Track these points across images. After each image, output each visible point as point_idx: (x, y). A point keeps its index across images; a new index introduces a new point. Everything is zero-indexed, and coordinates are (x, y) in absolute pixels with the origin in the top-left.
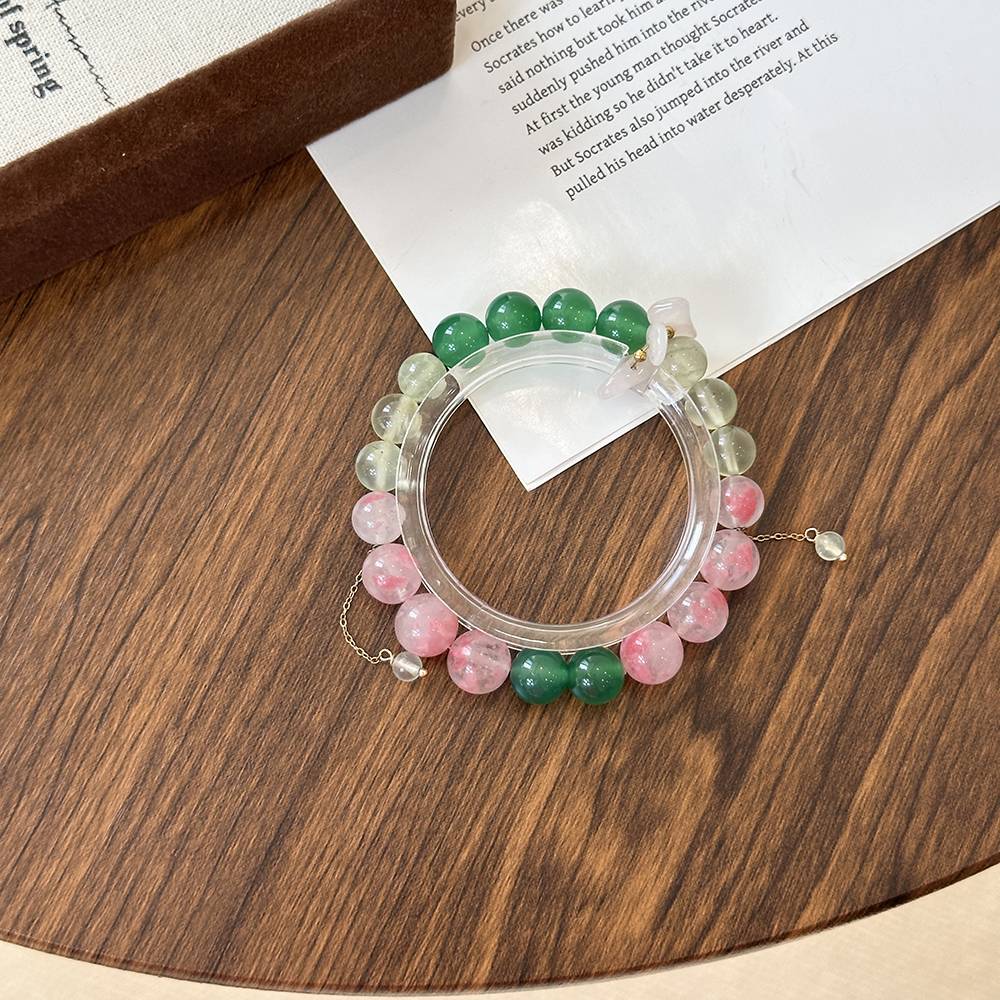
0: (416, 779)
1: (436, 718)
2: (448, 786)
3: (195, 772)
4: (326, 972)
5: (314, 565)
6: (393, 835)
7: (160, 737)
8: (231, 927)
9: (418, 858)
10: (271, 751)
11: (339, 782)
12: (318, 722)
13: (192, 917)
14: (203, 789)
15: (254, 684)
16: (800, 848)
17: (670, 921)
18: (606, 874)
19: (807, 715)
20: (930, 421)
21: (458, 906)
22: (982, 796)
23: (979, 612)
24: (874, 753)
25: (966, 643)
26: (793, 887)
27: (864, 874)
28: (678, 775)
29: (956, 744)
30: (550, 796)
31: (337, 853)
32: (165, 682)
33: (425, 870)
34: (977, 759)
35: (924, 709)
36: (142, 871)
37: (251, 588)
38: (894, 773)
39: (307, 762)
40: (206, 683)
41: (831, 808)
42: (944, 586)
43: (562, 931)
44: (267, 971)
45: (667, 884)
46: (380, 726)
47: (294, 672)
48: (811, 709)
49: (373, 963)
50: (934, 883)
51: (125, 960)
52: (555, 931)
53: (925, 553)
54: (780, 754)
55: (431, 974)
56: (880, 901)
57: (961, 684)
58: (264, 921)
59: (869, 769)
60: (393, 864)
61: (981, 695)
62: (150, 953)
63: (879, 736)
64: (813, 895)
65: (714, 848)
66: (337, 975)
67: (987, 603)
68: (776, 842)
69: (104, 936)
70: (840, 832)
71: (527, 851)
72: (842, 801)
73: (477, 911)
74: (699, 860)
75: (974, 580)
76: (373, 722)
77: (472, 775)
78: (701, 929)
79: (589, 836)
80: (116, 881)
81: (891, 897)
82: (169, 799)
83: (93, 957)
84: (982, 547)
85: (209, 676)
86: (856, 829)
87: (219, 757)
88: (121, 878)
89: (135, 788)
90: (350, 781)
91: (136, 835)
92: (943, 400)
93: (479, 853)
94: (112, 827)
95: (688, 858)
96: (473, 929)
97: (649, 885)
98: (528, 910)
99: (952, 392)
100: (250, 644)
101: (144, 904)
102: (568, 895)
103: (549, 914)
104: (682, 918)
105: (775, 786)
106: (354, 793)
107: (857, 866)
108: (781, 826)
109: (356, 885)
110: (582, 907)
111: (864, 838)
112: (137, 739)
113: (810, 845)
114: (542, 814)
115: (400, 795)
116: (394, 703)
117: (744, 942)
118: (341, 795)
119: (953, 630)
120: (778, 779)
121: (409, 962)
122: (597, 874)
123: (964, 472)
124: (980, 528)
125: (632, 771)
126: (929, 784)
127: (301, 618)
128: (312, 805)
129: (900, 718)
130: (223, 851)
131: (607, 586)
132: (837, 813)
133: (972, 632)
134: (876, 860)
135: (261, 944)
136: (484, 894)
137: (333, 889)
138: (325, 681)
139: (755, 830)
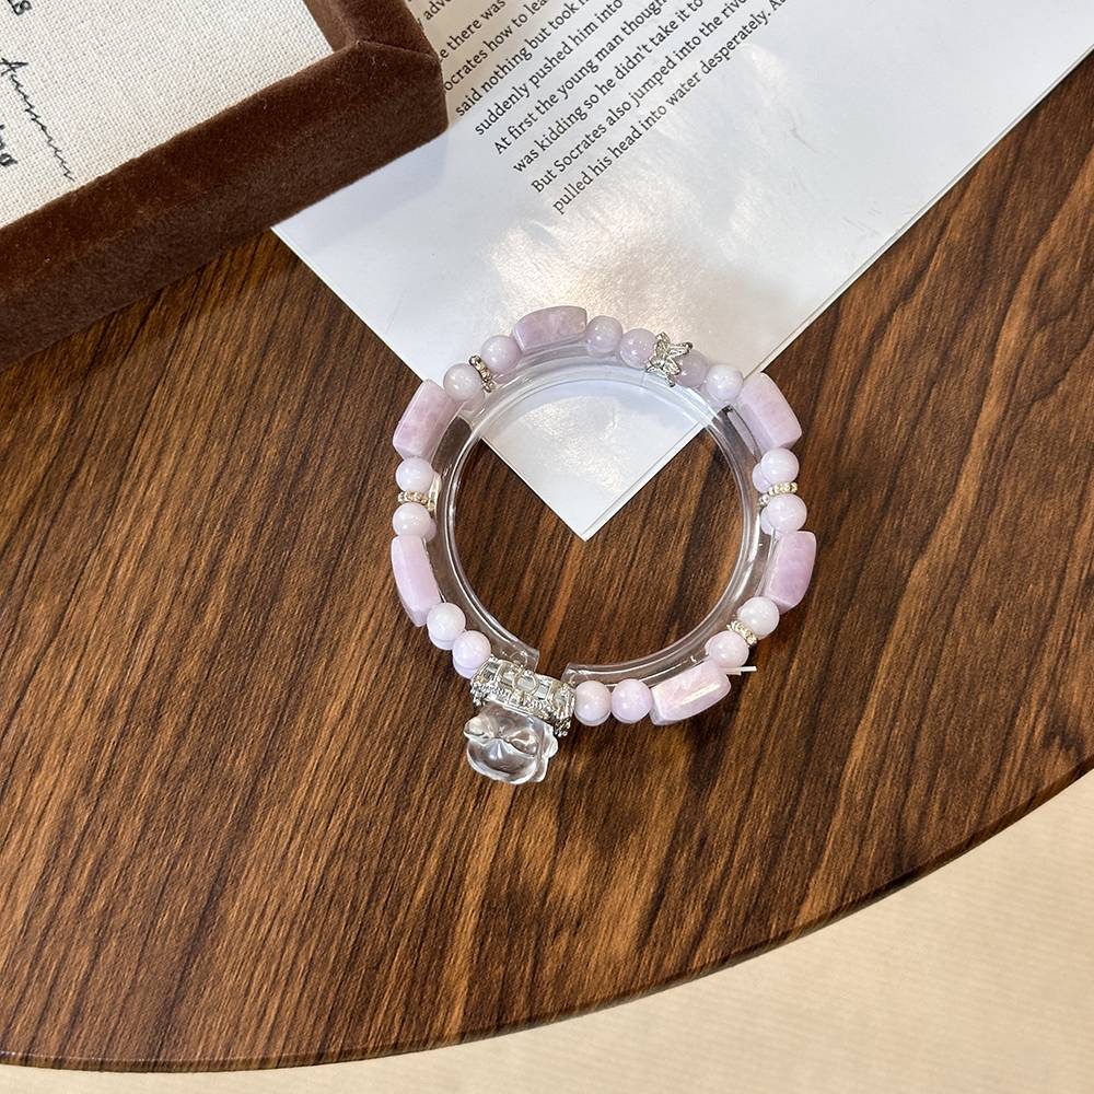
0: (358, 815)
1: (373, 744)
2: (394, 818)
3: (112, 840)
4: (280, 1043)
5: (220, 593)
6: (339, 880)
7: (68, 806)
8: (169, 1008)
9: (369, 902)
10: (195, 805)
11: (273, 830)
12: (241, 766)
13: (124, 1001)
14: (121, 859)
15: (167, 735)
16: (791, 835)
17: (657, 936)
18: (580, 892)
19: (782, 687)
20: (879, 346)
21: (419, 950)
22: (984, 751)
23: (956, 547)
24: (860, 718)
25: (947, 584)
26: (788, 879)
27: (864, 854)
28: (647, 772)
29: (949, 697)
30: (509, 813)
31: (279, 909)
32: (69, 743)
33: (378, 914)
34: (974, 711)
35: (909, 662)
36: (64, 958)
37: (153, 628)
38: (885, 738)
39: (235, 812)
40: (113, 740)
41: (819, 785)
42: (915, 524)
43: (538, 964)
44: (215, 1050)
45: (648, 894)
46: (311, 763)
47: (209, 714)
48: (785, 679)
49: (332, 1026)
50: (943, 854)
51: (56, 1060)
52: (530, 964)
53: (891, 490)
54: (757, 734)
55: (397, 1030)
56: (886, 883)
57: (947, 630)
58: (207, 994)
59: (857, 737)
60: (342, 913)
61: (970, 639)
62: (83, 1047)
63: (864, 699)
64: (811, 885)
65: (695, 848)
66: (293, 1044)
67: (964, 536)
68: (763, 832)
69: (30, 1034)
70: (833, 811)
71: (490, 878)
72: (831, 777)
73: (441, 953)
74: (681, 863)
75: (948, 513)
76: (303, 758)
77: (421, 801)
78: (691, 940)
79: (556, 852)
80: (37, 972)
81: (897, 877)
82: (86, 872)
83: (21, 1059)
84: (952, 476)
85: (117, 731)
86: (850, 805)
87: (137, 819)
88: (42, 969)
89: (47, 866)
90: (285, 827)
91: (54, 918)
92: (891, 321)
93: (436, 889)
94: (26, 914)
95: (669, 862)
96: (439, 974)
97: (628, 898)
98: (498, 944)
99: (899, 310)
100: (159, 689)
101: (71, 994)
102: (540, 921)
103: (521, 946)
104: (669, 930)
105: (756, 769)
106: (291, 839)
107: (856, 848)
108: (767, 814)
109: (304, 942)
110: (556, 933)
111: (860, 815)
112: (44, 811)
113: (801, 830)
114: (502, 835)
115: (342, 835)
116: (325, 733)
117: (741, 948)
118: (276, 844)
119: (931, 571)
120: (758, 762)
121: (372, 1020)
122: (570, 894)
123: (923, 395)
124: (947, 455)
125: (596, 773)
126: (924, 746)
127: (212, 654)
128: (246, 858)
129: (883, 676)
130: (152, 923)
131: (545, 573)
132: (827, 791)
133: (953, 571)
134: (876, 837)
135: (205, 1021)
136: (447, 932)
137: (279, 950)
138: (246, 719)
139: (739, 821)
